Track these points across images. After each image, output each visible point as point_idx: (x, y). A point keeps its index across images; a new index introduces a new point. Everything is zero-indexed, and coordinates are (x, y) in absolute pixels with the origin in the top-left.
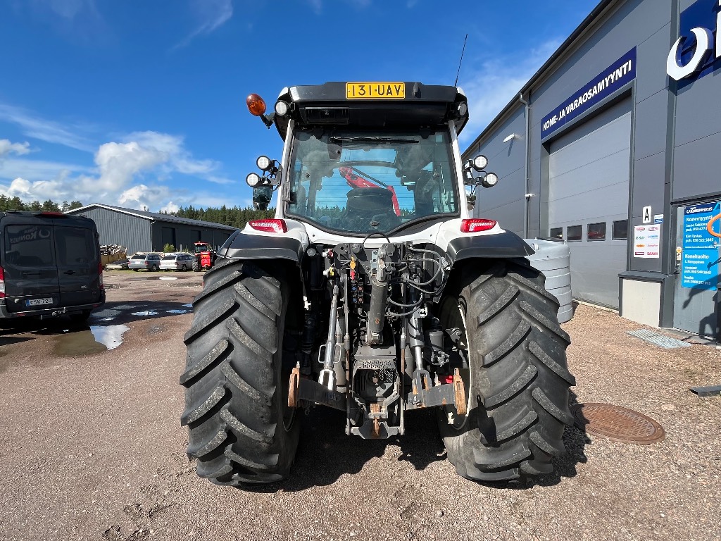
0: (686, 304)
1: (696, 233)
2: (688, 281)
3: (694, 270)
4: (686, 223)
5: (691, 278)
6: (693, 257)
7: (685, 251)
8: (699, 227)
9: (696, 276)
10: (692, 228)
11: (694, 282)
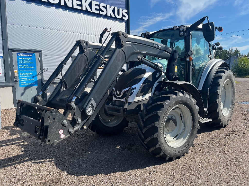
0: (22, 94)
1: (25, 64)
2: (23, 84)
3: (26, 79)
4: (18, 60)
5: (24, 83)
6: (25, 74)
7: (19, 72)
8: (26, 62)
9: (27, 82)
10: (22, 62)
11: (26, 84)
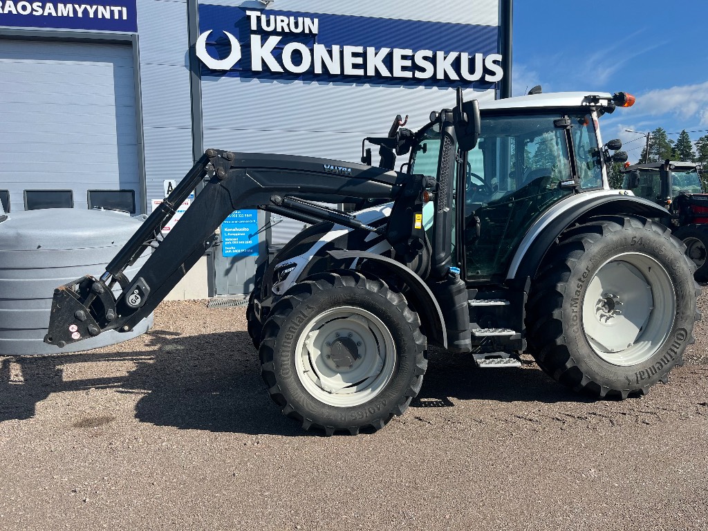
0: (228, 272)
2: (230, 251)
3: (235, 241)
5: (232, 248)
6: (234, 230)
9: (237, 246)
11: (236, 251)
